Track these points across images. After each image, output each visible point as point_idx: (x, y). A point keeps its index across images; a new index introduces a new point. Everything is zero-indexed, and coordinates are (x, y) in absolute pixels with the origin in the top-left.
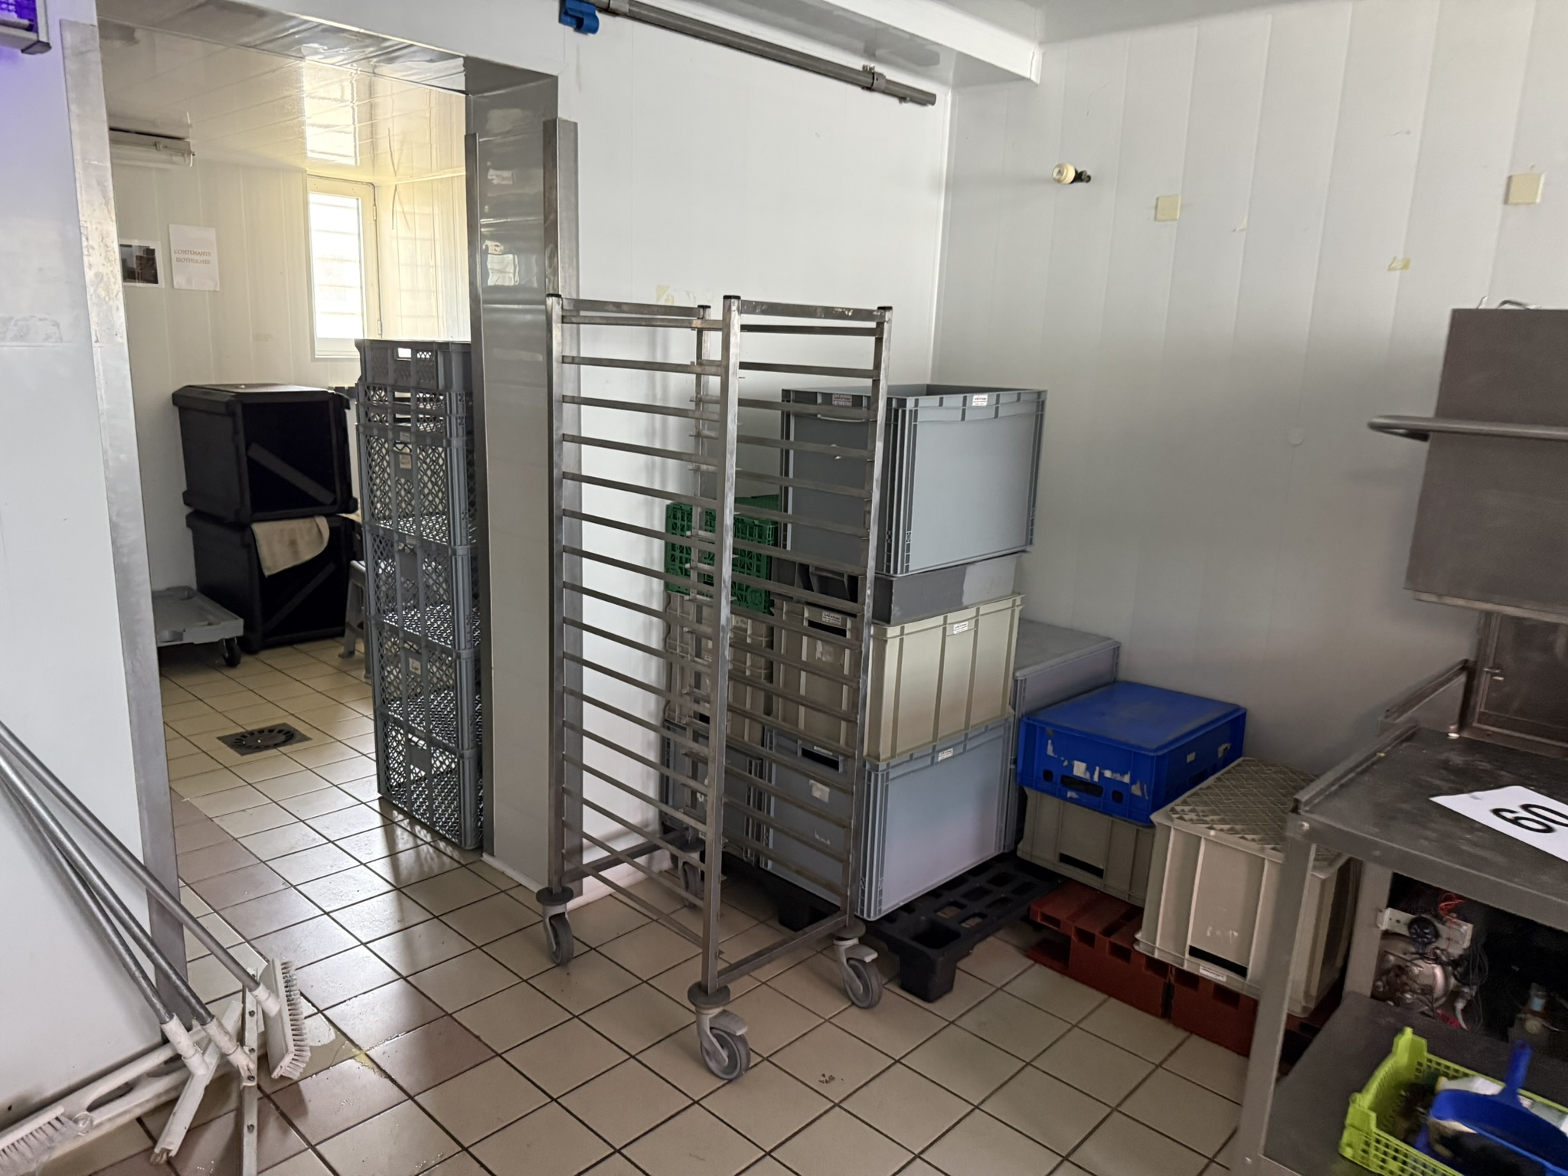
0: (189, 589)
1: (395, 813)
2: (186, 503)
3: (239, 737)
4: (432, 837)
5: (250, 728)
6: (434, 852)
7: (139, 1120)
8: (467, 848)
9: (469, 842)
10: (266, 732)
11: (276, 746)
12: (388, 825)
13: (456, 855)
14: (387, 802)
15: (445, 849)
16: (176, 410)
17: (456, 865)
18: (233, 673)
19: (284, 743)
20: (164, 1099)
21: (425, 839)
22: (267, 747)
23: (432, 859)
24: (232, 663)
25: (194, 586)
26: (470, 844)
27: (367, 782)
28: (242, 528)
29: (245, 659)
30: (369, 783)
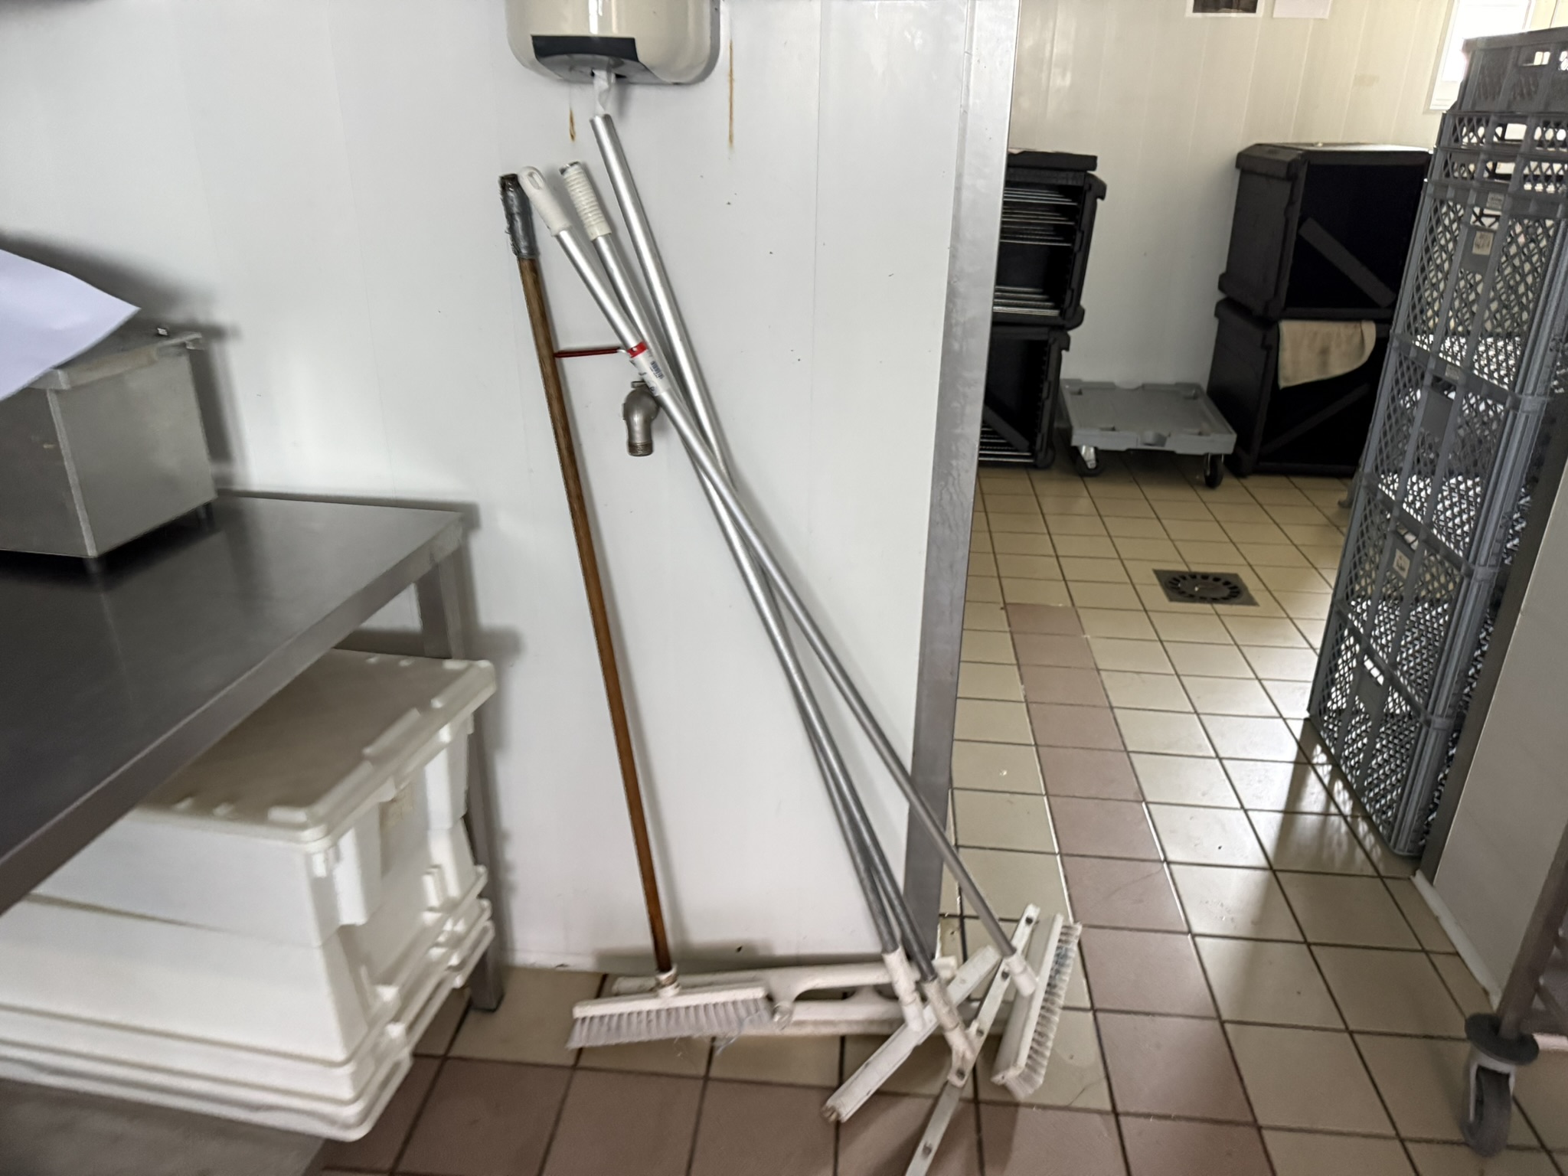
0: (1197, 387)
1: (1319, 748)
2: (1221, 287)
3: (1177, 577)
4: (1353, 809)
5: (1195, 569)
6: (1347, 833)
7: (843, 1039)
8: (1396, 851)
9: (1401, 845)
10: (1210, 580)
11: (1214, 600)
12: (1303, 764)
13: (1377, 853)
14: (1314, 729)
15: (1365, 836)
16: (1238, 173)
17: (1370, 871)
18: (1208, 495)
19: (1225, 600)
20: (874, 1030)
21: (1342, 808)
22: (1203, 599)
23: (1340, 844)
24: (1212, 483)
25: (1205, 386)
26: (1403, 845)
27: (1300, 688)
28: (1268, 325)
29: (1228, 481)
30: (1302, 691)
